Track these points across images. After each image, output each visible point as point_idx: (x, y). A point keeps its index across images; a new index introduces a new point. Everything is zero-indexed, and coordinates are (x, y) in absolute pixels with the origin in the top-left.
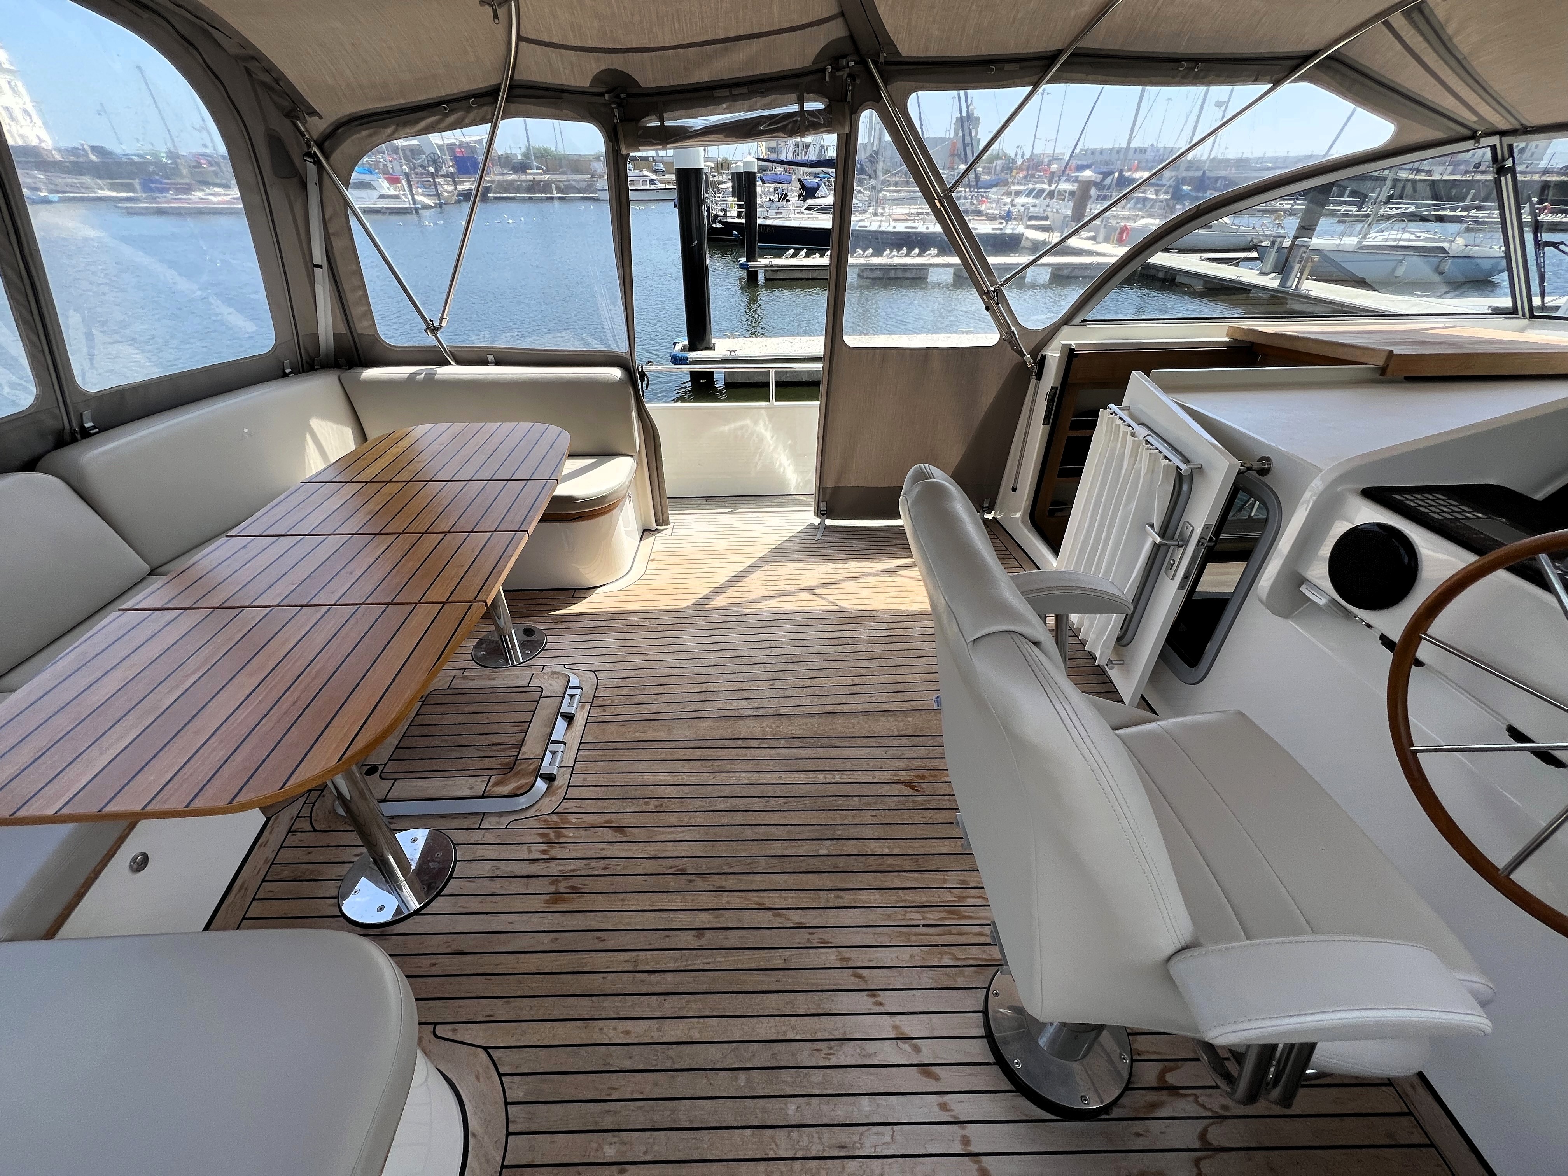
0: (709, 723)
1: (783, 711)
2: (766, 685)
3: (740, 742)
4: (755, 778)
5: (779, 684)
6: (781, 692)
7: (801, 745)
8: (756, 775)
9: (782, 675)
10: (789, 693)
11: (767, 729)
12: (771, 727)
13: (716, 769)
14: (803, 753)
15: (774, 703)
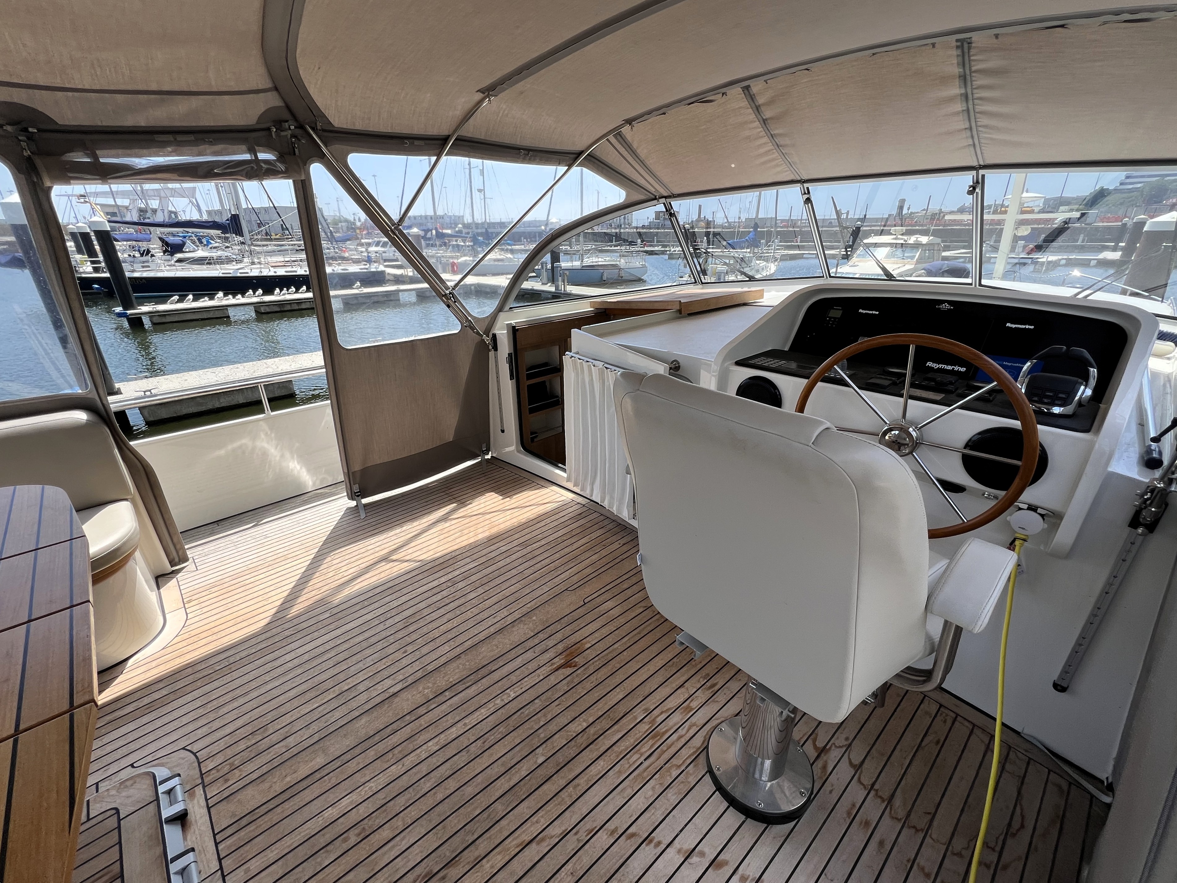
0: (364, 720)
1: (430, 668)
2: (399, 655)
3: (408, 718)
4: (443, 739)
5: (410, 649)
6: (417, 653)
7: (464, 686)
8: (442, 736)
9: (408, 640)
10: (425, 650)
11: (426, 691)
12: (428, 688)
13: (401, 756)
14: (471, 692)
15: (416, 666)
